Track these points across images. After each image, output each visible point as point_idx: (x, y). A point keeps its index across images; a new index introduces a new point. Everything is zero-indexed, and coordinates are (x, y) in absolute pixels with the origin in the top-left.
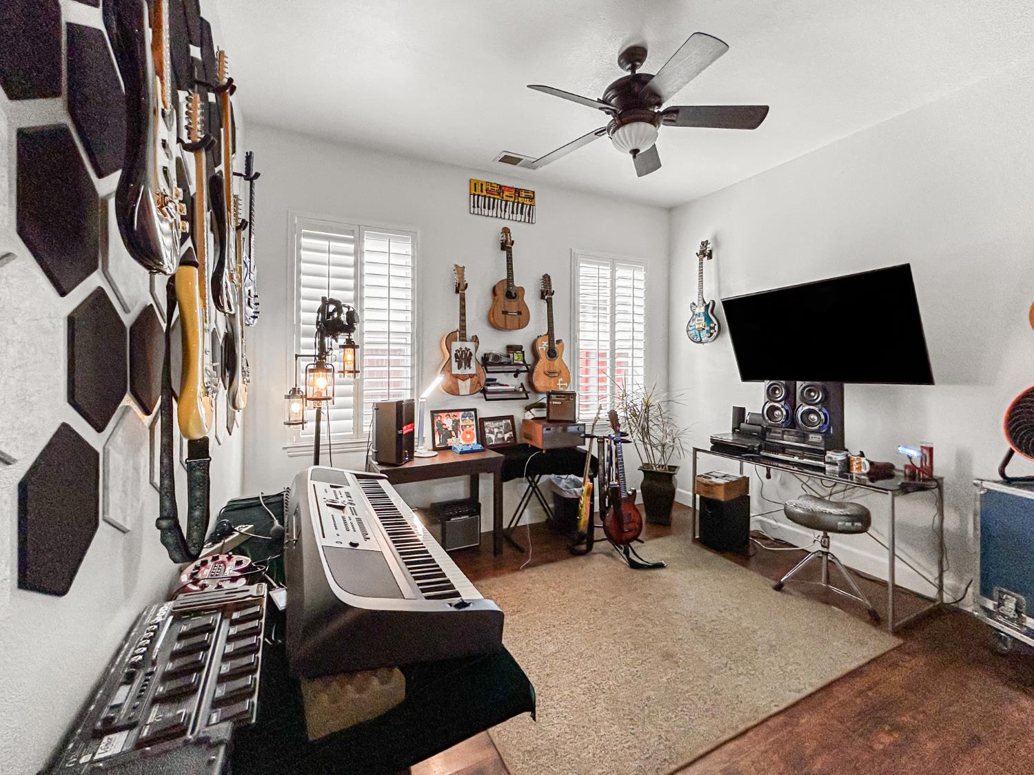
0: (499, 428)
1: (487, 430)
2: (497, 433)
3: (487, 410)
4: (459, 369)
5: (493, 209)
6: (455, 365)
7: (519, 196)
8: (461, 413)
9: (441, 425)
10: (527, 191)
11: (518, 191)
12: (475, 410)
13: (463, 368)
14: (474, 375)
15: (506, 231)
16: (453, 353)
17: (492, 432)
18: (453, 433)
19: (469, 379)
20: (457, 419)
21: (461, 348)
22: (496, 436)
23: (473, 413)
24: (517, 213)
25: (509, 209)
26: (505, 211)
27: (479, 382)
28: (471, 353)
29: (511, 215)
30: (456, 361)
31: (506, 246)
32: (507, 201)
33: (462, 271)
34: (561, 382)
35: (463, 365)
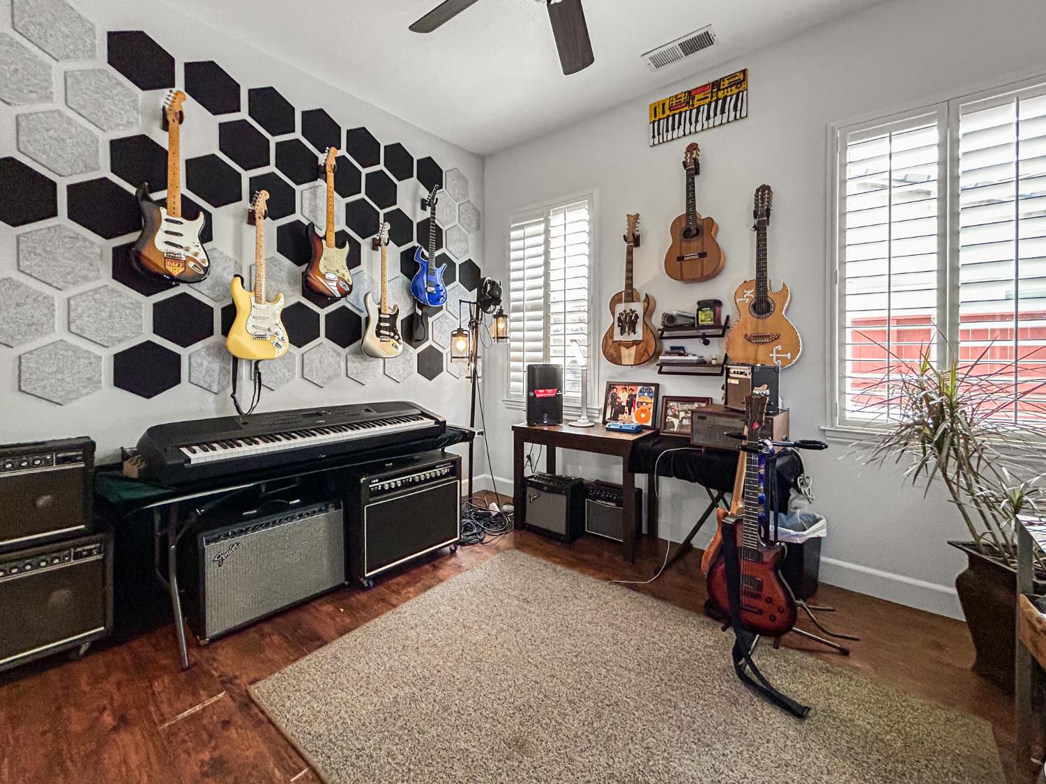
0: (686, 412)
1: (670, 412)
2: (683, 418)
3: (673, 386)
4: (622, 334)
5: (678, 128)
6: (617, 330)
7: (719, 90)
8: (639, 388)
9: (615, 398)
10: (729, 77)
11: (716, 85)
12: (657, 386)
13: (626, 334)
14: (641, 341)
15: (693, 148)
16: (617, 316)
17: (675, 416)
18: (626, 408)
19: (635, 347)
20: (634, 393)
21: (625, 311)
22: (681, 422)
23: (653, 388)
24: (715, 115)
25: (704, 115)
26: (697, 121)
27: (646, 350)
28: (636, 315)
29: (705, 123)
30: (619, 326)
31: (693, 169)
32: (698, 108)
33: (634, 220)
34: (778, 352)
35: (627, 329)
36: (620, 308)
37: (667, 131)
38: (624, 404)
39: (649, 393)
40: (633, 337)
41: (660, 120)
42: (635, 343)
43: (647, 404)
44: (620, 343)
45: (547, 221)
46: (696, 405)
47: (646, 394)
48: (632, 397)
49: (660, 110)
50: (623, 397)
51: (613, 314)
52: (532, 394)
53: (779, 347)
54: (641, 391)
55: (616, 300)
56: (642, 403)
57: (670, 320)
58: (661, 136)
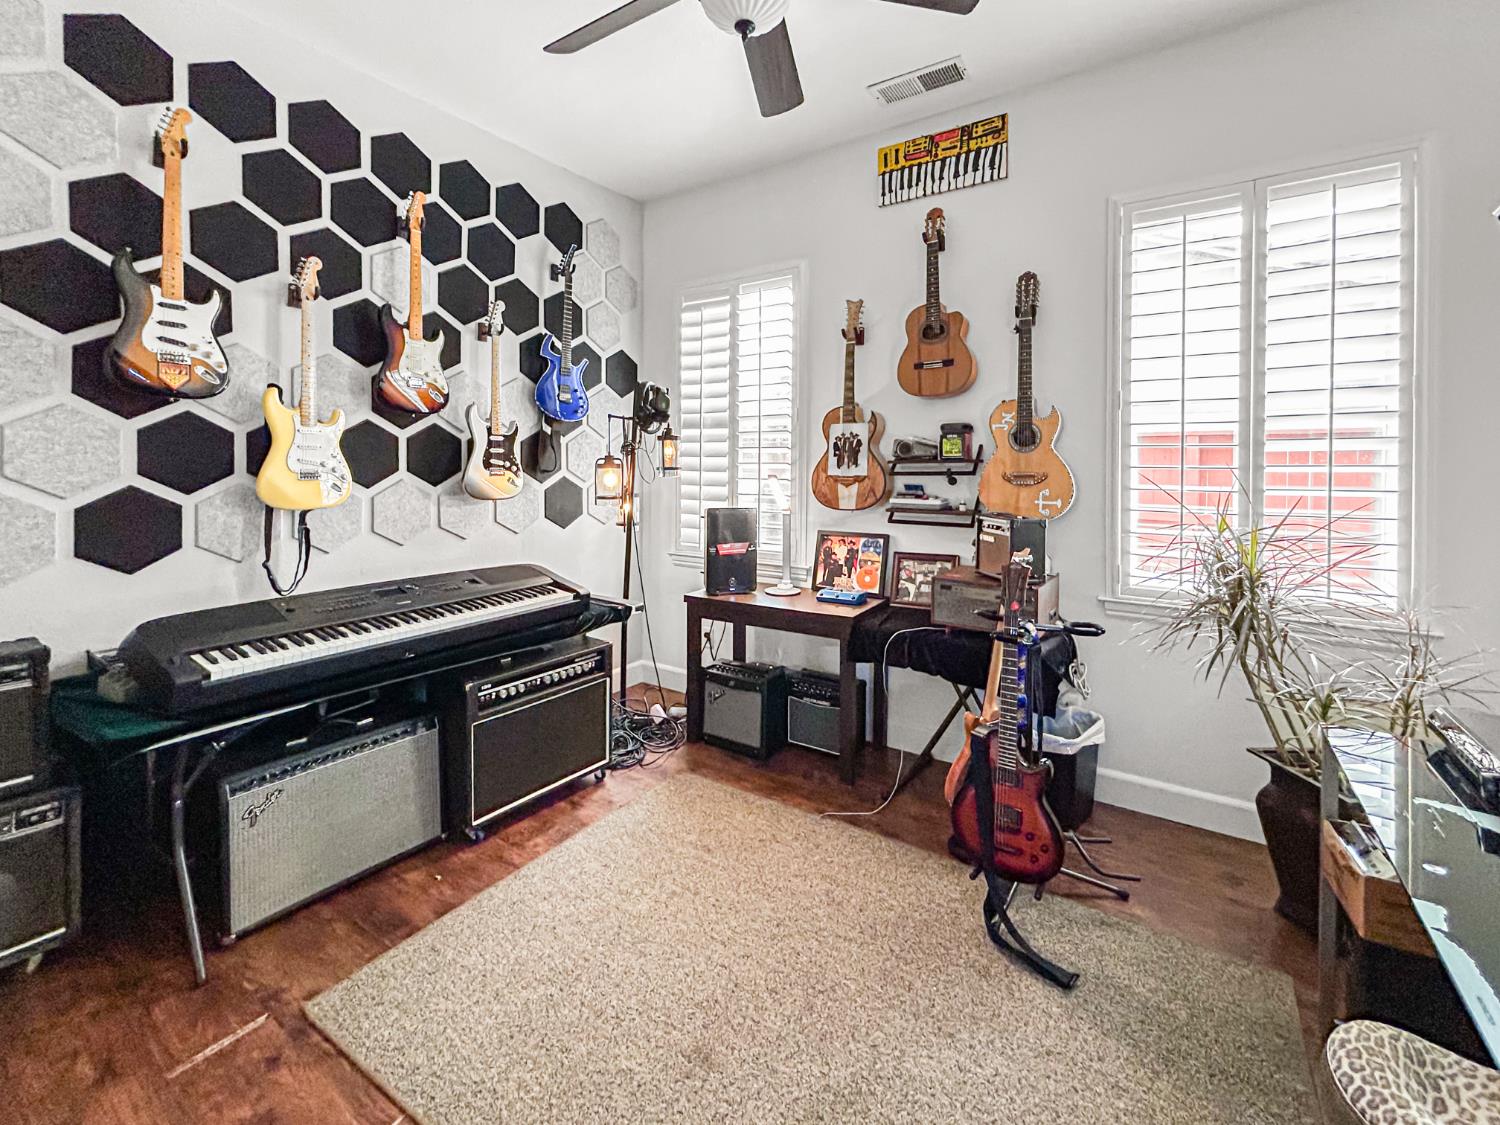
0: (926, 575)
3: (907, 539)
4: (839, 467)
5: (917, 185)
6: (833, 460)
7: (970, 138)
9: (829, 553)
10: (985, 122)
11: (966, 131)
12: (886, 538)
13: (845, 466)
14: (865, 477)
15: (935, 215)
16: (832, 441)
18: (845, 568)
19: (857, 485)
21: (843, 435)
22: (918, 588)
23: (881, 541)
24: (966, 172)
25: (950, 172)
26: (941, 178)
27: (872, 490)
28: (859, 441)
29: (952, 181)
30: (835, 455)
31: (936, 244)
32: (943, 161)
33: (856, 308)
34: (1045, 498)
35: (846, 460)
36: (837, 430)
37: (902, 188)
38: (842, 562)
39: (876, 547)
40: (854, 471)
41: (891, 172)
42: (858, 479)
43: (873, 562)
44: (836, 479)
45: (734, 301)
46: (939, 565)
47: (872, 549)
48: (852, 553)
49: (892, 158)
50: (841, 552)
51: (827, 438)
52: (713, 550)
53: (1047, 492)
54: (864, 545)
55: (831, 419)
56: (866, 561)
57: (904, 451)
58: (893, 194)
